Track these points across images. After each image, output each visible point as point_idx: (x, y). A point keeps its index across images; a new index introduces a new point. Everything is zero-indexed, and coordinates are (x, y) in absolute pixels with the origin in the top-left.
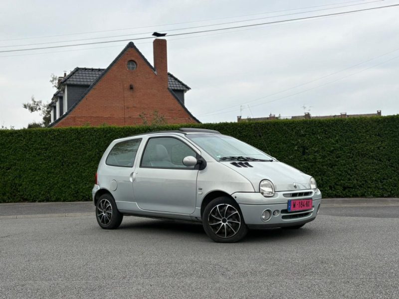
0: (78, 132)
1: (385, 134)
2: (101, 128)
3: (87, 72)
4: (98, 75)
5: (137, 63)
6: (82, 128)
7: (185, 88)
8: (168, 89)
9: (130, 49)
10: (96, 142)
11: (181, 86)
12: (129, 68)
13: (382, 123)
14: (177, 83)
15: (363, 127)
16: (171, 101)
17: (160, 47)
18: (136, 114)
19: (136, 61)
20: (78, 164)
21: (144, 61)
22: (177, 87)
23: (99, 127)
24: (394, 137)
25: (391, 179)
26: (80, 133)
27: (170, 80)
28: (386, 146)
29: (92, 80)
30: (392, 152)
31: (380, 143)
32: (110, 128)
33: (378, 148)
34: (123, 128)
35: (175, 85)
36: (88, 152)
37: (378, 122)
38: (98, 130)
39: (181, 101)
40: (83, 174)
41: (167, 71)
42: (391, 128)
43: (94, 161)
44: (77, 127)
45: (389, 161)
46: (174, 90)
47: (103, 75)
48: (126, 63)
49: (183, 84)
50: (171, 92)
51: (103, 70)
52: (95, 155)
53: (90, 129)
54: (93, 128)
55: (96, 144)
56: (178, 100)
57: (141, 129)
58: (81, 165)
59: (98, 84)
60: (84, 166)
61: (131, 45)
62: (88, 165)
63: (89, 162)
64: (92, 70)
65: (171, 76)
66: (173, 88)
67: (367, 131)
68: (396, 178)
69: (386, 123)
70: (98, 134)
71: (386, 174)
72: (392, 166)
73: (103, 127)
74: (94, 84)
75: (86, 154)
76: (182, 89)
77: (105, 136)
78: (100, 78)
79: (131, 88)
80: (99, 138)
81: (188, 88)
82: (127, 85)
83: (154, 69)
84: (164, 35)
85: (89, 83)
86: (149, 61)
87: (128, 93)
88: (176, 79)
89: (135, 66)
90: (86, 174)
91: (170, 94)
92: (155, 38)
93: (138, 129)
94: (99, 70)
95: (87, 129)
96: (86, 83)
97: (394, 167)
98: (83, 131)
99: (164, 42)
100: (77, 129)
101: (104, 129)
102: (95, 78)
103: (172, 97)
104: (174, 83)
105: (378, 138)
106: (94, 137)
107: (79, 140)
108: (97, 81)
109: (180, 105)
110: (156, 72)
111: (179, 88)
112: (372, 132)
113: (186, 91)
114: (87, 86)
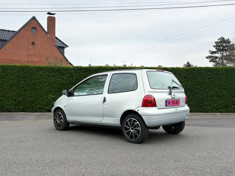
0: (4, 67)
1: (190, 77)
2: (20, 66)
3: (9, 33)
4: (12, 34)
5: (37, 29)
6: (7, 65)
7: (65, 46)
8: (55, 45)
9: (33, 21)
10: (17, 74)
11: (63, 44)
12: (32, 32)
13: (188, 71)
14: (60, 43)
15: (178, 73)
16: (57, 53)
17: (51, 21)
18: (35, 59)
19: (37, 28)
20: (4, 89)
21: (41, 28)
22: (60, 45)
23: (19, 65)
24: (194, 79)
25: (192, 102)
26: (5, 68)
27: (56, 41)
28: (190, 84)
29: (8, 37)
30: (193, 88)
31: (187, 82)
32: (26, 66)
33: (186, 85)
34: (35, 67)
35: (59, 44)
36: (10, 80)
37: (186, 71)
38: (18, 67)
39: (63, 53)
40: (7, 95)
41: (55, 35)
42: (193, 74)
43: (15, 87)
44: (3, 64)
45: (191, 92)
46: (59, 47)
47: (16, 34)
48: (31, 28)
49: (64, 44)
50: (57, 47)
51: (16, 32)
52: (16, 83)
53: (13, 66)
54: (15, 66)
55: (17, 76)
56: (61, 53)
57: (47, 68)
58: (6, 89)
59: (13, 40)
60: (8, 89)
61: (34, 18)
62: (11, 89)
63: (12, 87)
64: (9, 31)
65: (57, 38)
66: (58, 45)
67: (180, 75)
68: (194, 102)
69: (190, 72)
70: (18, 69)
71: (189, 99)
72: (193, 95)
73: (21, 65)
74: (10, 40)
75: (10, 82)
76: (63, 46)
77: (23, 71)
78: (14, 36)
79: (33, 43)
80: (19, 72)
81: (67, 46)
82: (31, 42)
83: (47, 33)
84: (54, 14)
85: (6, 39)
86: (44, 28)
87: (31, 46)
88: (60, 40)
89: (36, 31)
90: (9, 95)
91: (57, 49)
92: (48, 15)
93: (45, 67)
94: (13, 31)
95: (10, 66)
96: (4, 39)
97: (193, 96)
98: (8, 67)
99: (54, 18)
100: (4, 66)
101: (22, 67)
102: (10, 36)
103: (57, 50)
104: (58, 42)
105: (186, 79)
106: (16, 71)
107: (5, 73)
108: (12, 38)
109: (62, 56)
110: (48, 35)
111: (61, 46)
112: (183, 76)
113: (65, 48)
114: (5, 41)
